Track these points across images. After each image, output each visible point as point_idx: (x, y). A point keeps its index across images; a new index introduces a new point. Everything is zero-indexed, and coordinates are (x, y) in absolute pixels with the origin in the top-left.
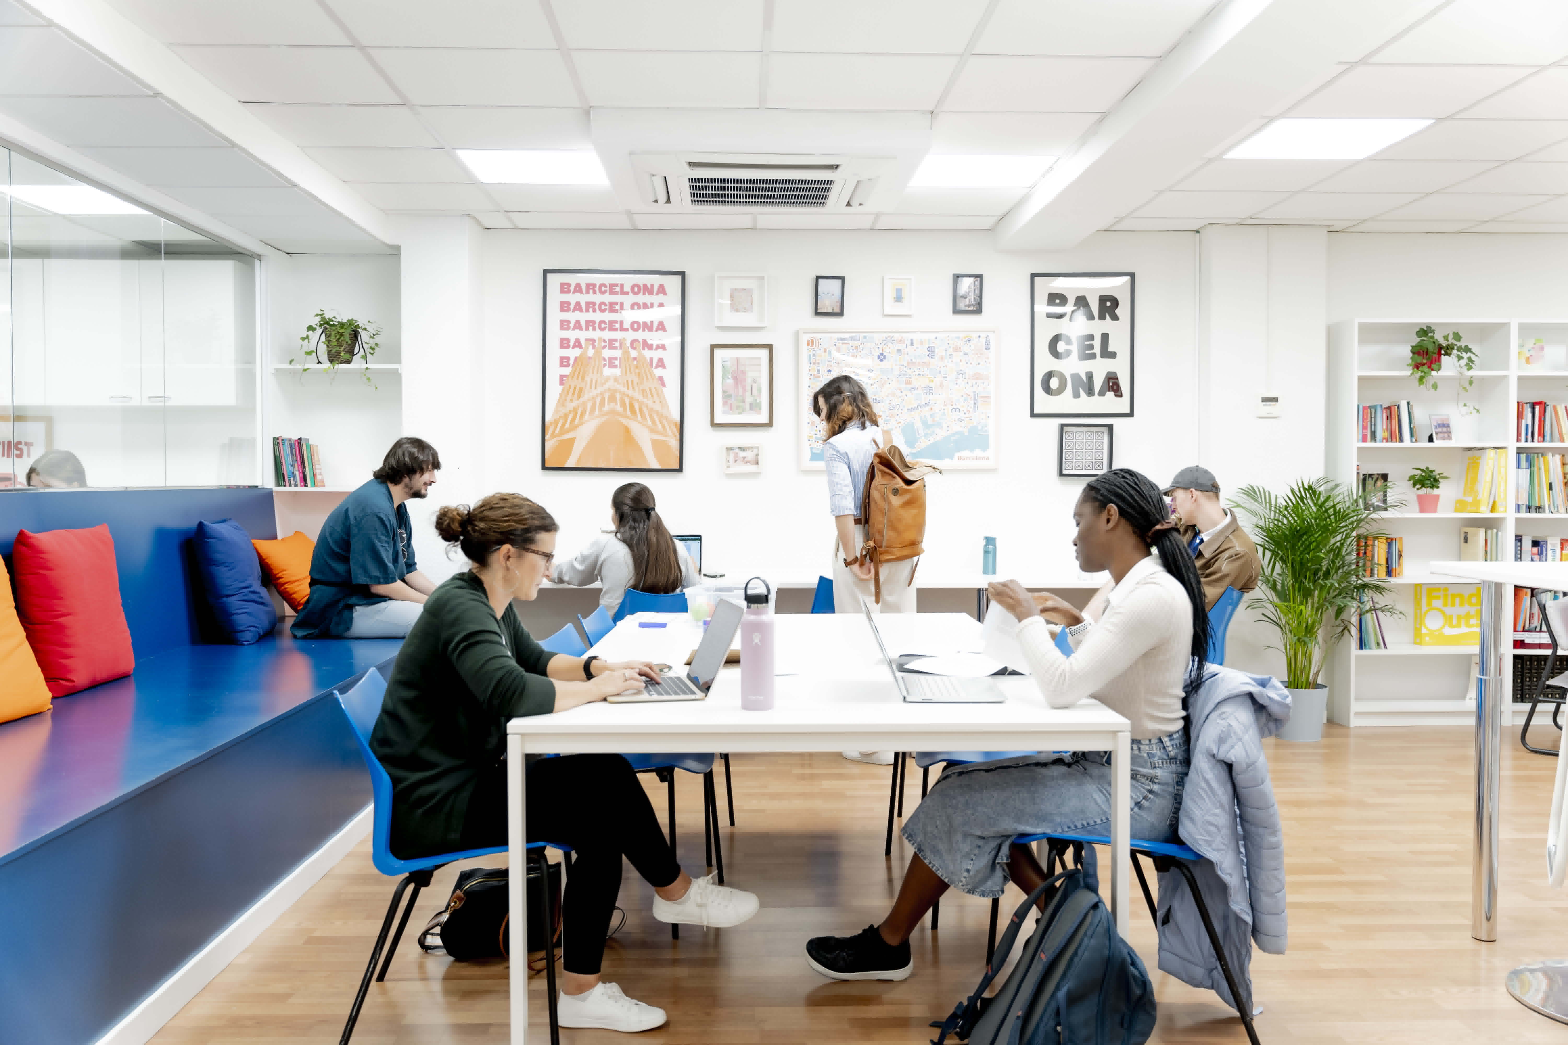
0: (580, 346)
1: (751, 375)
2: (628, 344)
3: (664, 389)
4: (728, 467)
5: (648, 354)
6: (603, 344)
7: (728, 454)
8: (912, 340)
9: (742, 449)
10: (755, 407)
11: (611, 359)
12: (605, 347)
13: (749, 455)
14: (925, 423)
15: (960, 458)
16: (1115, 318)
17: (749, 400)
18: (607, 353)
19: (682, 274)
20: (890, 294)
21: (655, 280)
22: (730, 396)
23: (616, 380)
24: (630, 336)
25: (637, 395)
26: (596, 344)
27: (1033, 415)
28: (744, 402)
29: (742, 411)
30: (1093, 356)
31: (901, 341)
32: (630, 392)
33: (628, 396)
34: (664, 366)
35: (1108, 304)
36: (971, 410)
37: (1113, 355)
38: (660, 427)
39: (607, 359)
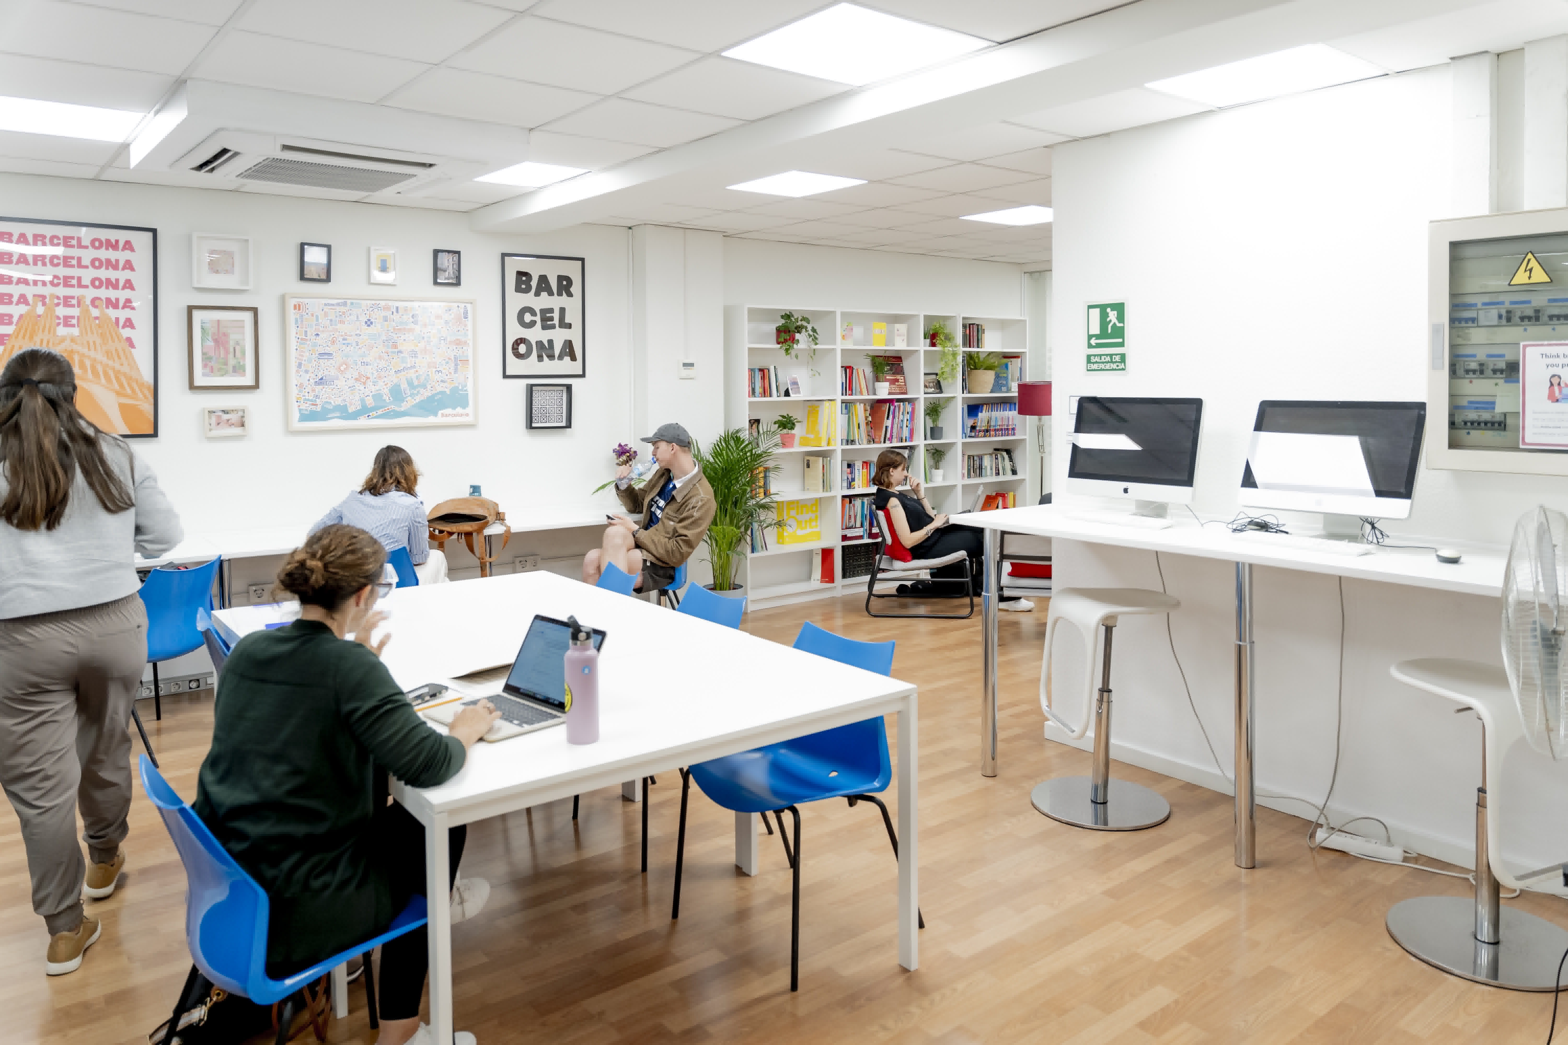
0: (26, 303)
1: (233, 337)
2: (88, 302)
3: (133, 350)
4: (210, 430)
5: (112, 313)
6: (56, 301)
7: (210, 418)
8: (397, 308)
9: (225, 412)
10: (239, 369)
11: (66, 318)
12: (58, 305)
13: (233, 417)
14: (410, 383)
15: (443, 415)
16: (570, 295)
17: (232, 362)
18: (61, 311)
19: (154, 231)
20: (375, 263)
21: (122, 236)
22: (210, 359)
23: (73, 340)
24: (90, 293)
25: (100, 356)
26: (47, 300)
27: (505, 376)
28: (226, 364)
29: (224, 373)
30: (553, 327)
31: (387, 308)
32: (92, 354)
33: (89, 357)
34: (132, 326)
35: (565, 283)
36: (453, 373)
37: (569, 326)
38: (129, 391)
39: (62, 317)
